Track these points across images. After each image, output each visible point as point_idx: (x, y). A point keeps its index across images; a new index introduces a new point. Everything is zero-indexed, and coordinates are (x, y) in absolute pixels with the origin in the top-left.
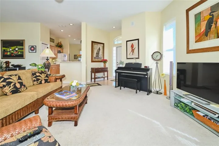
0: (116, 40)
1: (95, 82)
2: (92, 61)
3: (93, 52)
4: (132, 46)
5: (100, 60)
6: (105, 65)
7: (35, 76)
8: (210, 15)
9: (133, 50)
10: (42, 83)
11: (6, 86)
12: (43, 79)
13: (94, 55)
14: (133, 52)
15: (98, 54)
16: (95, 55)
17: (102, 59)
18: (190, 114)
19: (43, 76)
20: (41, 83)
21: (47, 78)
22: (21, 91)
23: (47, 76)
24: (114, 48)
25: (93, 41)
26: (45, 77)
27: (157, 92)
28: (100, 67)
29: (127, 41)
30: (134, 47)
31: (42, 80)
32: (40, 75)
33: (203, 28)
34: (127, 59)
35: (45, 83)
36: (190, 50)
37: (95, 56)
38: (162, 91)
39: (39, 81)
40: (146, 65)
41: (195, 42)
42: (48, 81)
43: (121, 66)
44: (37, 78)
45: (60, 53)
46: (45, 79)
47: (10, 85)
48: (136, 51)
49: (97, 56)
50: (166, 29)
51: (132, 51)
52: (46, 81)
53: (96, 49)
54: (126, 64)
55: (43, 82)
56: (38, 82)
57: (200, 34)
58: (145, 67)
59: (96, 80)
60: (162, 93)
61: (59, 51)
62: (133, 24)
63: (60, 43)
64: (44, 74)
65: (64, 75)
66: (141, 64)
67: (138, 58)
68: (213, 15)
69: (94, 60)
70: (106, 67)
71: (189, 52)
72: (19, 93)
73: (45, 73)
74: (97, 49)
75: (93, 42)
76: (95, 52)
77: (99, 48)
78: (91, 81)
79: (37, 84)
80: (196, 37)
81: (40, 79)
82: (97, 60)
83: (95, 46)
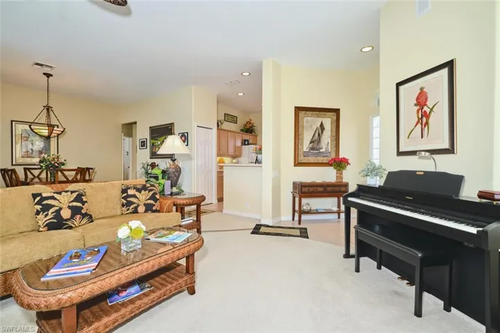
1: (299, 224)
2: (298, 164)
3: (300, 137)
4: (421, 100)
5: (325, 160)
6: (340, 176)
7: (126, 195)
9: (424, 118)
10: (138, 213)
11: (41, 212)
12: (142, 204)
13: (302, 144)
14: (427, 123)
15: (316, 142)
16: (306, 146)
17: (333, 155)
19: (143, 197)
20: (135, 211)
21: (152, 202)
22: (73, 226)
23: (153, 198)
24: (374, 119)
25: (299, 105)
26: (148, 199)
28: (320, 181)
29: (399, 84)
31: (138, 206)
32: (137, 194)
34: (399, 153)
35: (146, 211)
37: (305, 150)
39: (132, 206)
42: (154, 208)
45: (248, 144)
46: (146, 202)
47: (49, 211)
48: (439, 119)
49: (312, 149)
51: (420, 120)
52: (149, 208)
53: (311, 127)
55: (141, 209)
56: (128, 209)
58: (482, 195)
59: (304, 217)
61: (245, 141)
63: (250, 123)
64: (147, 191)
65: (203, 196)
67: (450, 150)
69: (302, 159)
70: (345, 180)
72: (66, 228)
73: (150, 191)
74: (315, 128)
75: (298, 110)
76: (307, 137)
77: (322, 125)
78: (293, 220)
79: (129, 212)
81: (134, 203)
82: (312, 159)
83: (306, 119)
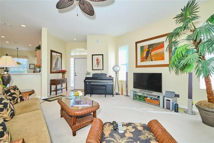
0: (73, 51)
1: (56, 95)
2: (51, 72)
3: (52, 62)
4: (97, 60)
7: (10, 93)
8: (148, 49)
9: (98, 63)
10: (18, 103)
11: (4, 108)
12: (18, 97)
13: (53, 65)
15: (56, 64)
17: (60, 69)
18: (143, 101)
19: (17, 93)
21: (21, 95)
24: (71, 59)
25: (52, 50)
26: (19, 94)
27: (117, 93)
29: (93, 55)
30: (99, 61)
32: (15, 92)
33: (145, 55)
34: (93, 70)
35: (21, 101)
36: (138, 66)
37: (53, 67)
38: (120, 93)
39: (16, 99)
40: (110, 75)
41: (141, 62)
42: (23, 99)
43: (88, 76)
44: (13, 96)
47: (7, 107)
49: (55, 67)
50: (120, 50)
51: (97, 64)
54: (93, 74)
55: (19, 100)
57: (143, 58)
60: (119, 94)
62: (98, 41)
64: (17, 90)
66: (106, 74)
67: (103, 69)
68: (149, 49)
69: (53, 71)
71: (137, 66)
74: (56, 59)
76: (54, 62)
77: (58, 58)
78: (50, 95)
79: (14, 103)
80: (141, 59)
81: (16, 97)
82: (55, 71)
